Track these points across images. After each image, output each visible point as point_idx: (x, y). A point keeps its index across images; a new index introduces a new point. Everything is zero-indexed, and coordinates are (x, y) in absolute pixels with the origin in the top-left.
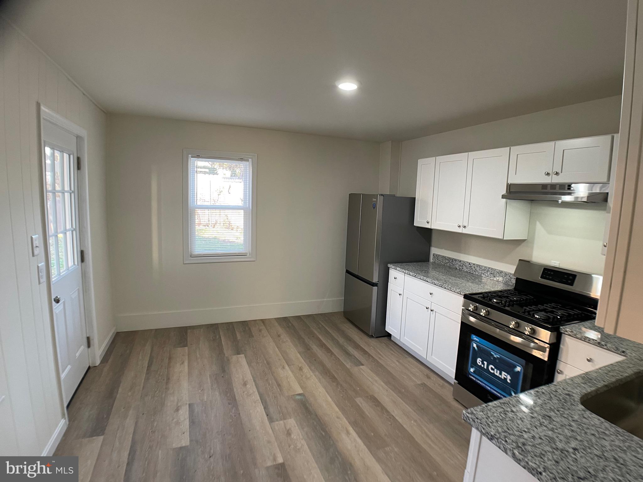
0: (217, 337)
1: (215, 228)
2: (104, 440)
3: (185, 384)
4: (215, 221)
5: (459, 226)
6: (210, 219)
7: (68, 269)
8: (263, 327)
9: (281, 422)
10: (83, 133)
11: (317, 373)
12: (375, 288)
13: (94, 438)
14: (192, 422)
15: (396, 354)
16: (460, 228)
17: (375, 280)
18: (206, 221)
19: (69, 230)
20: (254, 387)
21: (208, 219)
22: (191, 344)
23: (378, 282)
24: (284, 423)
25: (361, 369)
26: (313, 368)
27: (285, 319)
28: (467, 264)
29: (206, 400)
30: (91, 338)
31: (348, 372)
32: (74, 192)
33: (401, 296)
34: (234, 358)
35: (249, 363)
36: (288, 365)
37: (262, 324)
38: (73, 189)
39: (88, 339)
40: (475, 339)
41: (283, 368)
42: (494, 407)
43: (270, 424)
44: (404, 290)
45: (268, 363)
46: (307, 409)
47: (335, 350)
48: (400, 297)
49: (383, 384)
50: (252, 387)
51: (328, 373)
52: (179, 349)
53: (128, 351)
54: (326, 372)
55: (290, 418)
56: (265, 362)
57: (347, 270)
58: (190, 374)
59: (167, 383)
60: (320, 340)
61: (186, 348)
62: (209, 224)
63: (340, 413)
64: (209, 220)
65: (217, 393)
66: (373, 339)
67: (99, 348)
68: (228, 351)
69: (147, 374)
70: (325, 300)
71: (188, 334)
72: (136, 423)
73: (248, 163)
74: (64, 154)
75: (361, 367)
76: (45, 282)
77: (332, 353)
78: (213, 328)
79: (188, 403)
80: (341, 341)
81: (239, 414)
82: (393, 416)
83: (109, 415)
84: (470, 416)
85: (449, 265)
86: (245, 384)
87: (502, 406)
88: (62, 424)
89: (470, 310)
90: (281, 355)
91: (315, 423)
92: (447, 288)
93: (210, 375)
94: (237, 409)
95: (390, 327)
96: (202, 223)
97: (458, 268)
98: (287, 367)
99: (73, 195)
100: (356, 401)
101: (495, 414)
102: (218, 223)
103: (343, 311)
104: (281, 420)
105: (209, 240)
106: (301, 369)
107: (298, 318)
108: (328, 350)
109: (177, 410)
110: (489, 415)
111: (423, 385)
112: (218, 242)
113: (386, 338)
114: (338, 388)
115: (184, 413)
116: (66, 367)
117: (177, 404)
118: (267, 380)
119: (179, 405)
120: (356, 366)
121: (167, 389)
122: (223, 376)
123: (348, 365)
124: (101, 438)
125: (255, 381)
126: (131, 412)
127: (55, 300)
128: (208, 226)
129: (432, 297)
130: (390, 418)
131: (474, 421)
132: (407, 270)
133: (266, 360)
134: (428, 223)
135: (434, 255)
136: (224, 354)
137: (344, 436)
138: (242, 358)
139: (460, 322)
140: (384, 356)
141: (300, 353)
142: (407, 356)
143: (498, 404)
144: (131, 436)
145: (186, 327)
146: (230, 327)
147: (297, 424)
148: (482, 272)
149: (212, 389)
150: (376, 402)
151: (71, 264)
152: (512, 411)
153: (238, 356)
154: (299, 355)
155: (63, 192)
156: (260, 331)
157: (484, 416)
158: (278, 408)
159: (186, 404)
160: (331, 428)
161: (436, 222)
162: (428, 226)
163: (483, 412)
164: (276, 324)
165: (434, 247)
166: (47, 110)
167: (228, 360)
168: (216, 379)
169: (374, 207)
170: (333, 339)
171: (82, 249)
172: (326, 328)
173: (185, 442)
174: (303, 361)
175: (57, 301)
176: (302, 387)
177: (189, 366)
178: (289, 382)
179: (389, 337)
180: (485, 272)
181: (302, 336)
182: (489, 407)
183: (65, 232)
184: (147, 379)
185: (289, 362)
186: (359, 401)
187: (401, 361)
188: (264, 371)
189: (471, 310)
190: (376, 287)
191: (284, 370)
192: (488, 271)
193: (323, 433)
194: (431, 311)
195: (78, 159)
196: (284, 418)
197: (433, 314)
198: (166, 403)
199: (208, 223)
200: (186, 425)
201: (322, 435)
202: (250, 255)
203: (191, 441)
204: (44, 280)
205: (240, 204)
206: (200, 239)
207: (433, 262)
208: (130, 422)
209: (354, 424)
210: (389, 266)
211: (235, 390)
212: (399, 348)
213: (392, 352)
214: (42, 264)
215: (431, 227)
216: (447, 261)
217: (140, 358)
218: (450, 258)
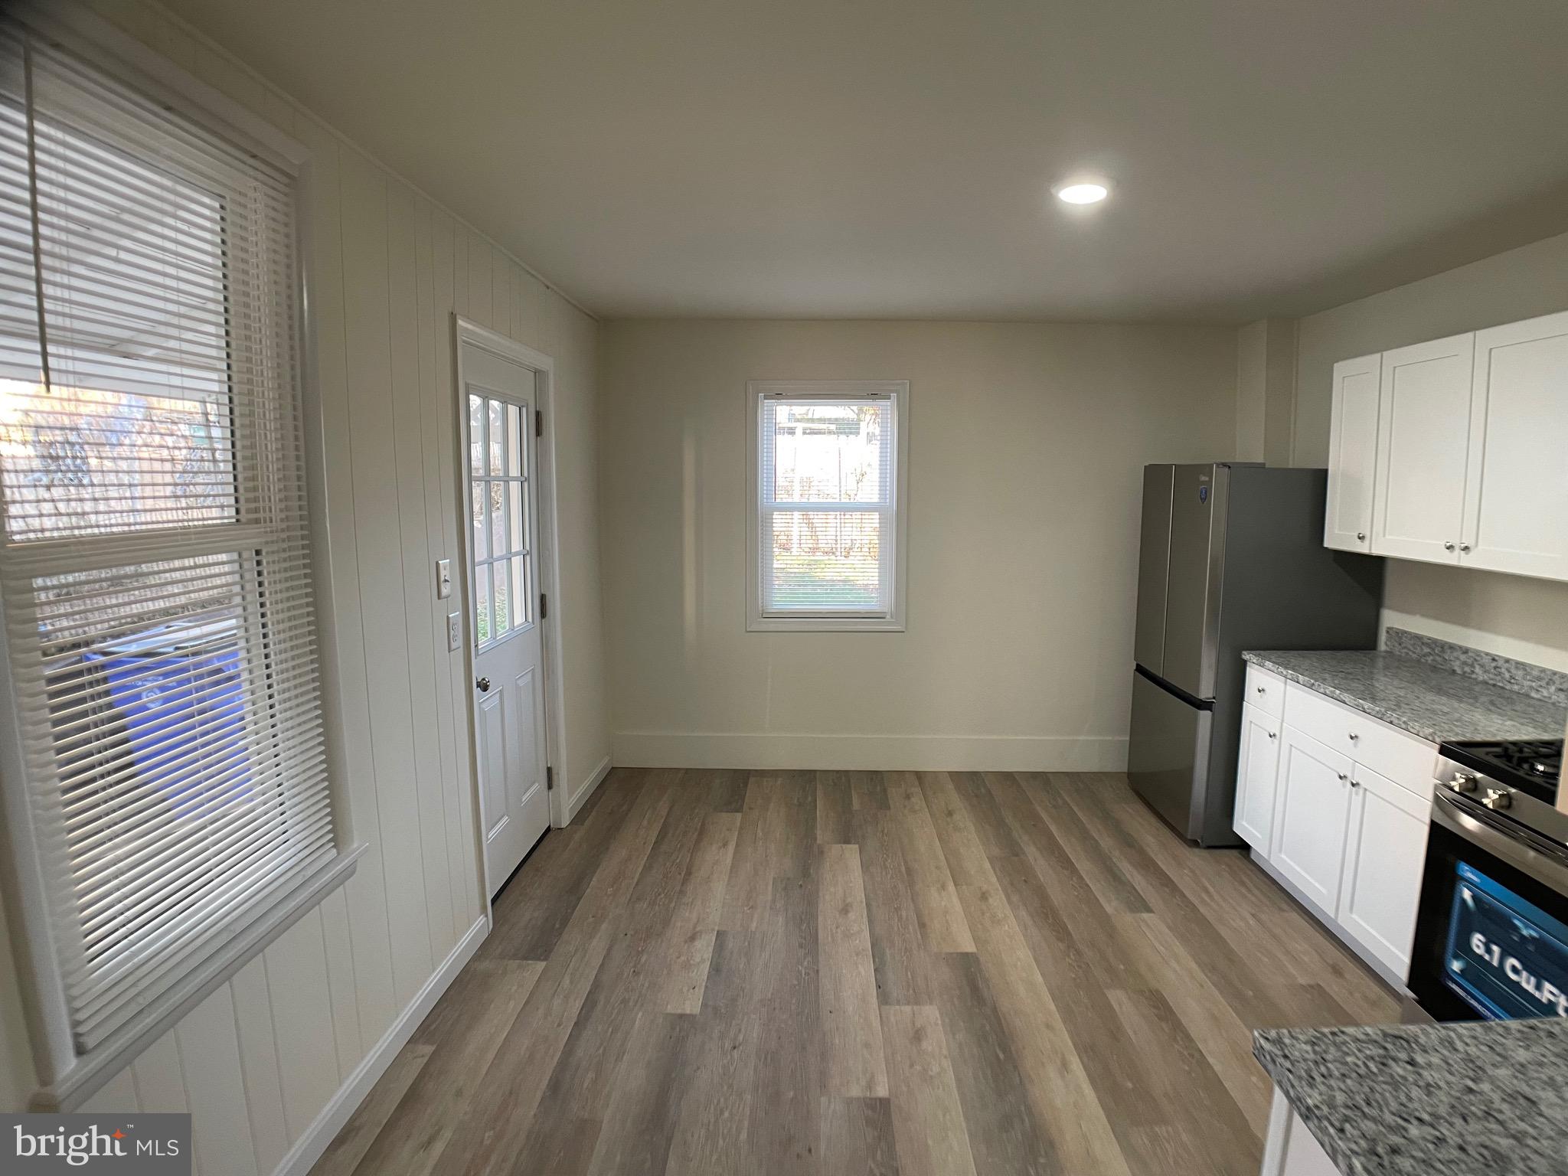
0: (810, 799)
1: (850, 558)
2: (544, 971)
3: (719, 888)
4: (850, 542)
5: (1450, 548)
6: (838, 538)
7: (512, 628)
8: (916, 789)
9: (907, 1009)
10: (546, 363)
11: (1023, 913)
12: (1205, 716)
13: (530, 962)
14: (716, 969)
15: (1253, 895)
16: (1452, 552)
17: (1206, 692)
18: (830, 541)
19: (517, 554)
20: (865, 920)
21: (834, 538)
22: (750, 809)
23: (1214, 698)
24: (913, 1011)
25: (1144, 921)
26: (1015, 898)
27: (974, 776)
28: (1487, 660)
29: (754, 930)
30: (554, 772)
31: (1104, 921)
32: (527, 479)
33: (1276, 742)
34: (836, 849)
35: (865, 867)
36: (956, 885)
37: (917, 783)
38: (526, 474)
39: (549, 770)
40: (1469, 875)
41: (943, 887)
42: (1357, 1040)
43: (879, 1006)
44: (1285, 724)
45: (909, 871)
46: (975, 989)
47: (1084, 866)
48: (1273, 742)
49: (1194, 966)
50: (858, 922)
51: (1050, 916)
52: (724, 815)
53: (625, 808)
54: (1046, 915)
55: (931, 1004)
56: (903, 869)
57: (1138, 665)
58: (734, 869)
59: (685, 882)
60: (1051, 837)
61: (739, 816)
62: (836, 548)
63: (1057, 1016)
64: (836, 540)
65: (781, 919)
66: (1196, 850)
67: (571, 794)
68: (822, 835)
69: (650, 857)
70: (1081, 738)
71: (749, 785)
72: (609, 950)
73: (889, 404)
74: (509, 406)
75: (1145, 916)
76: (461, 649)
77: (1074, 871)
78: (805, 779)
79: (716, 928)
80: (1106, 842)
81: (818, 971)
82: (1201, 1051)
83: (565, 922)
84: (1267, 1046)
85: (1433, 660)
86: (845, 910)
87: (1387, 1041)
88: (479, 925)
89: (1452, 789)
90: (943, 858)
91: (988, 1028)
92: (1396, 721)
93: (774, 878)
94: (816, 962)
95: (1244, 823)
96: (820, 546)
97: (1459, 671)
98: (951, 887)
99: (526, 485)
100: (1109, 996)
101: (1349, 1059)
102: (857, 546)
103: (1126, 771)
104: (908, 1003)
105: (831, 585)
106: (984, 896)
107: (1009, 777)
108: (1066, 863)
109: (692, 938)
110: (1329, 1057)
111: (1317, 990)
112: (852, 590)
113: (1235, 853)
114: (1069, 956)
115: (704, 949)
116: (501, 819)
117: (695, 928)
118: (897, 909)
119: (698, 929)
120: (1132, 911)
121: (682, 892)
122: (801, 886)
123: (1111, 906)
124: (541, 965)
125: (868, 905)
126: (604, 926)
127: (478, 685)
128: (833, 553)
129: (1355, 745)
130: (1192, 1056)
131: (1274, 1062)
132: (1293, 670)
133: (906, 862)
134: (1361, 538)
135: (1391, 632)
136: (816, 839)
137: (1051, 1071)
138: (852, 852)
139: (1428, 821)
140: (1216, 897)
141: (991, 860)
142: (1284, 906)
143: (1377, 1034)
144: (595, 972)
145: (749, 772)
146: (841, 782)
147: (943, 1021)
149: (771, 908)
150: (1161, 1008)
151: (519, 619)
152: (1412, 1062)
153: (844, 846)
154: (987, 865)
155: (506, 479)
156: (908, 797)
157: (1312, 1056)
158: (907, 975)
159: (713, 930)
160: (1024, 1048)
161: (1384, 536)
162: (1363, 548)
163: (1313, 1044)
164: (951, 786)
165: (1390, 608)
166: (470, 327)
167: (822, 853)
168: (785, 889)
169: (1205, 497)
170: (1085, 837)
171: (543, 592)
172: (1075, 809)
173: (692, 1005)
174: (994, 879)
175: (484, 687)
176: (976, 939)
177: (735, 853)
178: (947, 921)
179: (1244, 852)
181: (1007, 821)
182: (1341, 1038)
183: (509, 556)
184: (648, 868)
185: (959, 877)
186: (1119, 999)
187: (1264, 917)
188: (895, 886)
189: (1457, 789)
190: (1208, 713)
191: (943, 893)
192: (1550, 682)
193: (1001, 1056)
194: (1353, 785)
195: (538, 414)
196: (916, 1000)
197: (1357, 794)
198: (673, 919)
199: (834, 546)
200: (702, 973)
201: (997, 1057)
202: (892, 617)
203: (704, 1005)
204: (458, 643)
205: (875, 498)
206: (812, 581)
207: (1386, 652)
208: (598, 945)
209: (1087, 1050)
210: (1246, 656)
211: (820, 919)
212: (1269, 883)
213: (1244, 890)
214: (456, 615)
215: (1370, 550)
216: (1429, 650)
217: (645, 823)
218: (1435, 641)
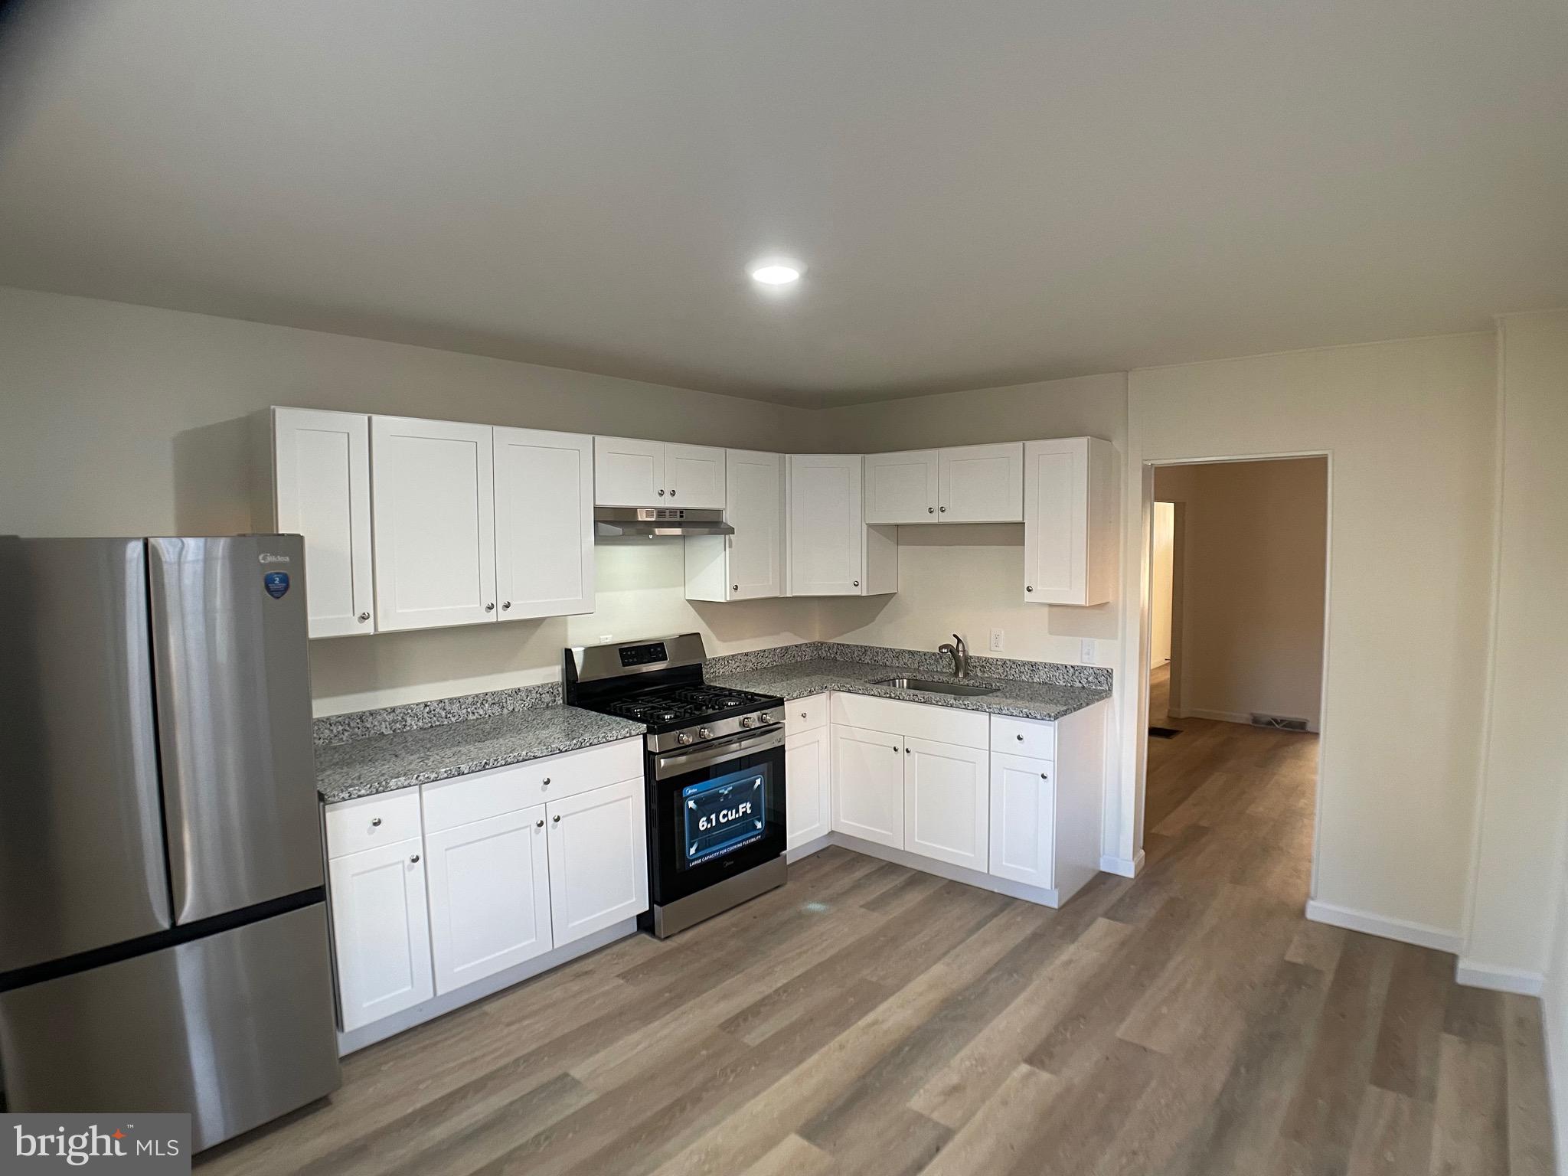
5: (491, 608)
9: (934, 1115)
16: (489, 612)
24: (931, 1111)
28: (417, 710)
33: (420, 862)
40: (690, 792)
48: (415, 868)
55: (908, 1109)
92: (596, 741)
97: (387, 732)
104: (927, 1119)
134: (365, 618)
147: (916, 1091)
148: (469, 710)
162: (363, 630)
169: (282, 588)
180: (476, 709)
186: (754, 1039)
192: (484, 702)
196: (918, 1118)
215: (376, 628)
